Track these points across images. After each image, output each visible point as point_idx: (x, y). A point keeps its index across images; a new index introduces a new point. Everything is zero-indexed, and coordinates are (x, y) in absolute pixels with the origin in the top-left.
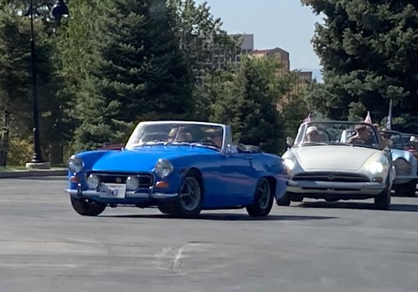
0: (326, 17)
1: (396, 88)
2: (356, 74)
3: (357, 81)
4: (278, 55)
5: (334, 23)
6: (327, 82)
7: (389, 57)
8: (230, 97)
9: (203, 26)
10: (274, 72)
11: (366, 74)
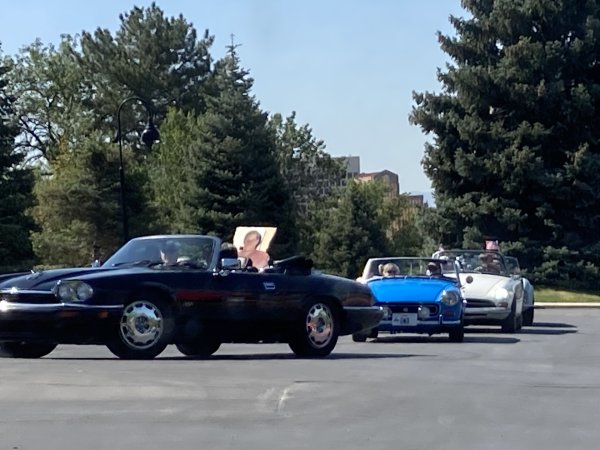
0: (436, 136)
1: (513, 210)
2: (470, 197)
3: (470, 204)
4: (386, 178)
5: (444, 143)
6: (439, 206)
7: (505, 178)
8: (336, 225)
9: (305, 149)
10: (383, 196)
11: (480, 196)
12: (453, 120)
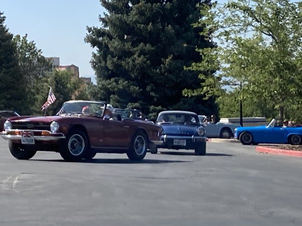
0: (98, 49)
1: (135, 87)
2: (114, 80)
3: (114, 83)
4: (73, 69)
5: (102, 52)
6: (98, 84)
7: (131, 71)
9: (31, 53)
10: (71, 78)
11: (119, 79)
12: (106, 41)
